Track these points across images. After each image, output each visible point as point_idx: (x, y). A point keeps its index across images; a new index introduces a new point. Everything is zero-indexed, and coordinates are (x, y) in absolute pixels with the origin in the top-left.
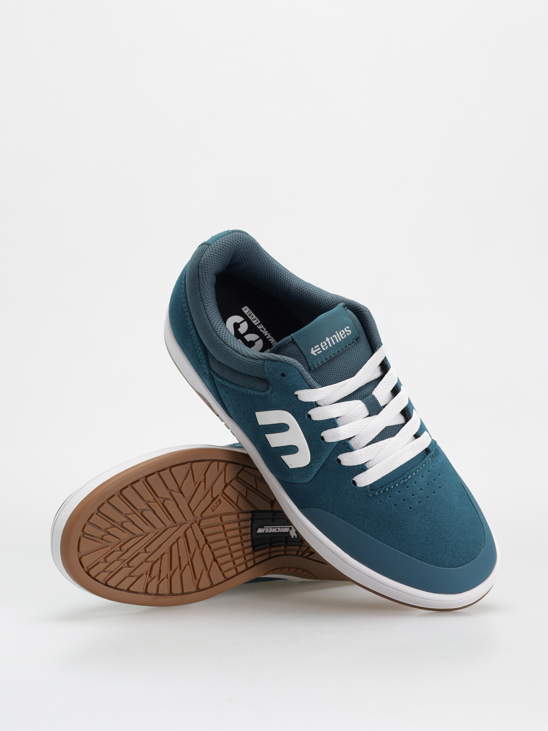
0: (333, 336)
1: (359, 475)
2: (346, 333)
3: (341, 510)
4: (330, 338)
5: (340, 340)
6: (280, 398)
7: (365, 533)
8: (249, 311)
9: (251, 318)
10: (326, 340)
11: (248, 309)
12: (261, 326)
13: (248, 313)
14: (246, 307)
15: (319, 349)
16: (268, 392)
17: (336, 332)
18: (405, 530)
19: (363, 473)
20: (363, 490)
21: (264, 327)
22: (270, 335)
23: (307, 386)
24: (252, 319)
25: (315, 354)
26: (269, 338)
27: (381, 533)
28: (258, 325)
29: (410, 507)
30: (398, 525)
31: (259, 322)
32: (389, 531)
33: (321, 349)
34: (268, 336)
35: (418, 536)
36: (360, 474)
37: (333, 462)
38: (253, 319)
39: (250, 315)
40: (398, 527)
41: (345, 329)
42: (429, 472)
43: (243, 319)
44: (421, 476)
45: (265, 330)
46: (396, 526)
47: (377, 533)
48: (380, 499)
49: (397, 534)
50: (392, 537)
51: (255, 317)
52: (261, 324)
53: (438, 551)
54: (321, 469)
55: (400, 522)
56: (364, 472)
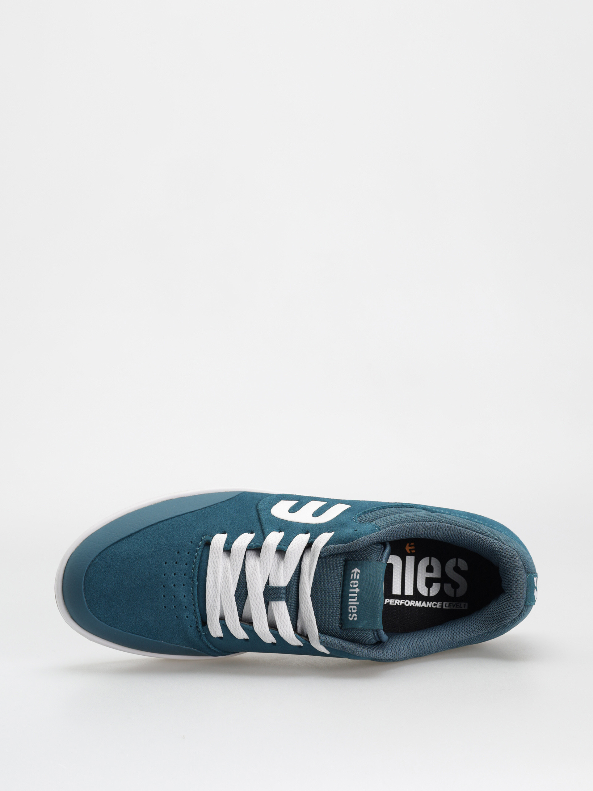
0: (356, 598)
2: (352, 613)
4: (356, 594)
5: (350, 603)
8: (461, 607)
9: (453, 604)
11: (463, 608)
12: (439, 606)
13: (459, 605)
14: (466, 608)
15: (355, 578)
17: (358, 603)
21: (436, 608)
22: (425, 606)
24: (451, 603)
25: (353, 572)
26: (423, 604)
28: (442, 604)
31: (444, 607)
34: (425, 604)
38: (451, 605)
39: (457, 605)
41: (356, 616)
42: (186, 607)
43: (458, 596)
44: (186, 595)
45: (433, 606)
51: (452, 608)
52: (441, 607)
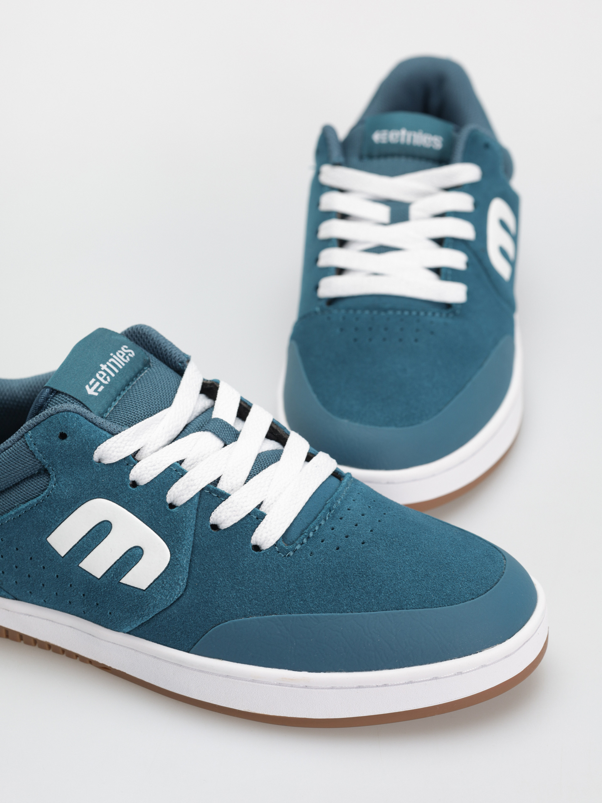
0: (110, 361)
1: (257, 529)
2: (127, 354)
3: (257, 602)
4: (107, 365)
5: (124, 364)
6: (75, 480)
7: (314, 614)
10: (102, 369)
15: (98, 384)
16: (52, 485)
18: (374, 575)
19: (262, 523)
20: (276, 551)
23: (108, 435)
25: (96, 394)
27: (339, 599)
29: (362, 541)
30: (360, 573)
32: (351, 589)
33: (101, 384)
35: (399, 574)
36: (257, 527)
37: (208, 533)
40: (361, 575)
41: (123, 348)
46: (356, 576)
47: (333, 604)
48: (310, 550)
49: (364, 587)
50: (360, 597)
53: (443, 583)
54: (193, 556)
55: (359, 569)
56: (263, 520)
